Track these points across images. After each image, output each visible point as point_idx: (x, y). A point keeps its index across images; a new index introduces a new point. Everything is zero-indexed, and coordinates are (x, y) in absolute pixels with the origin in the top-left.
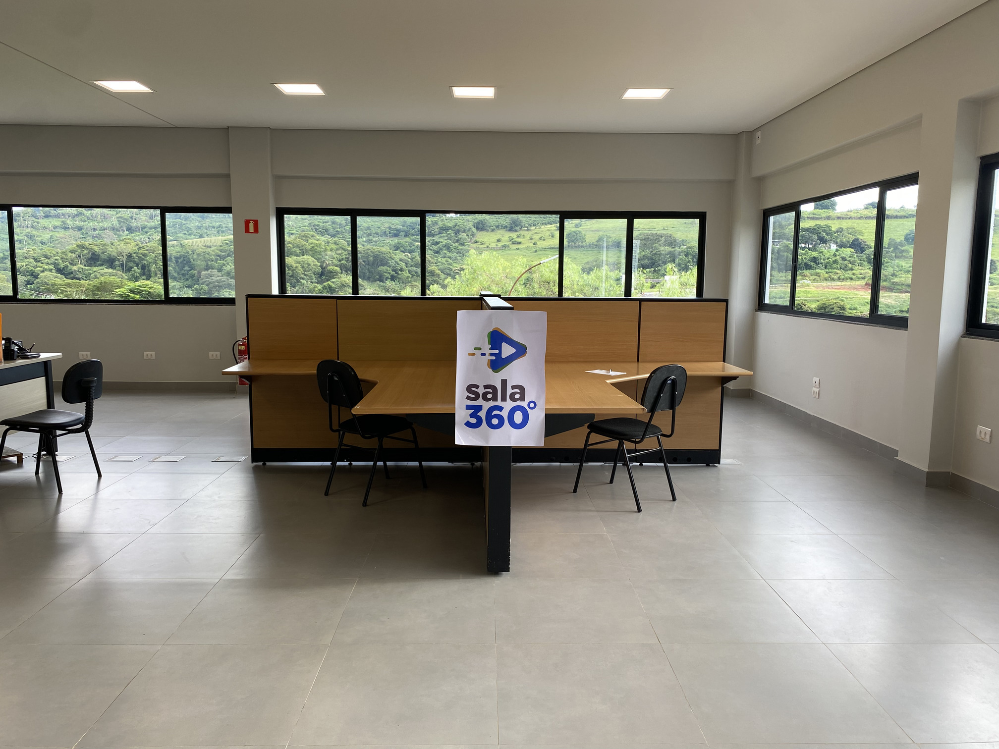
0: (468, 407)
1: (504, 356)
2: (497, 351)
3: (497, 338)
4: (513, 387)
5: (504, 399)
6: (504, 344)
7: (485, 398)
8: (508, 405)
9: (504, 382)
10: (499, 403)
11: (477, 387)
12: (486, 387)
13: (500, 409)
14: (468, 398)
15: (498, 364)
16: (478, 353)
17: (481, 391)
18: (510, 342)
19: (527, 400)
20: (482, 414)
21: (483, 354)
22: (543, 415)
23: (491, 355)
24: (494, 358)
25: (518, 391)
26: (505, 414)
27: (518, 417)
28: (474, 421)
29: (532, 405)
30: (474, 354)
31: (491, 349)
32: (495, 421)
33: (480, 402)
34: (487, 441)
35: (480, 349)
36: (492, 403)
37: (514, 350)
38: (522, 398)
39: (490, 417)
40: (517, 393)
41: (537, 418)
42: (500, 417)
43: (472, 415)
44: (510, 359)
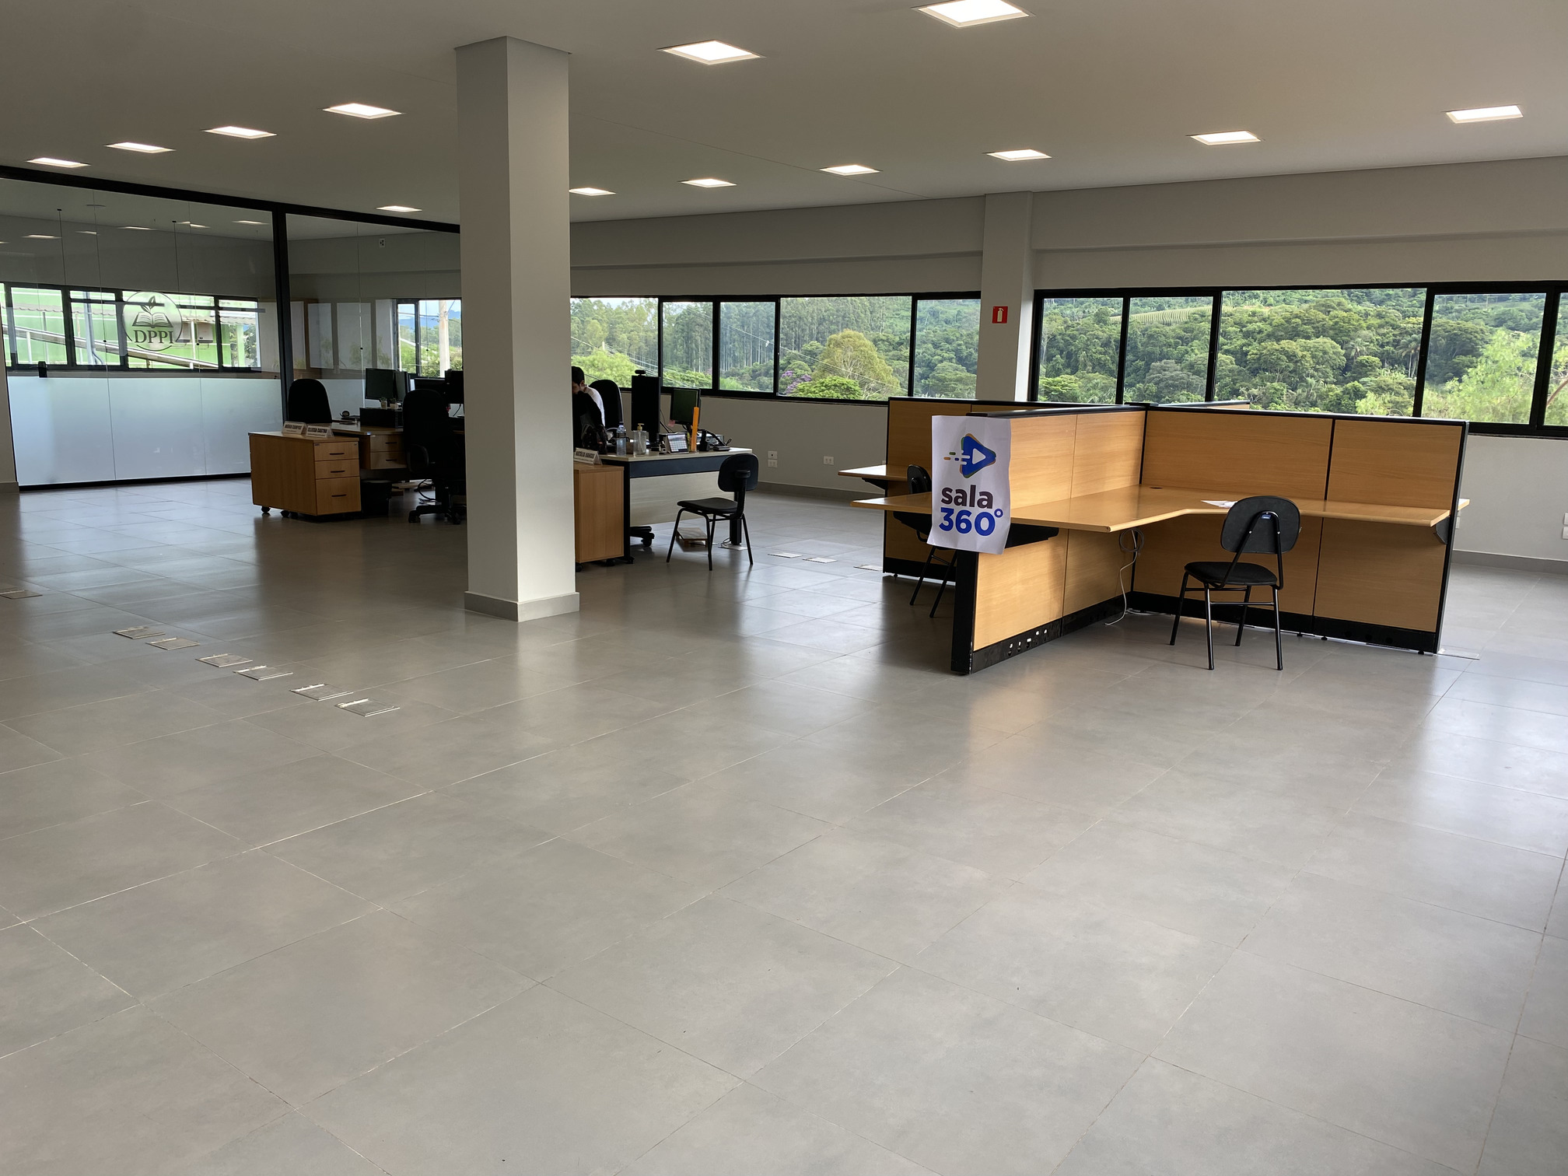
0: (943, 510)
1: (974, 461)
2: (969, 457)
3: (969, 444)
4: (982, 494)
5: (972, 505)
6: (975, 450)
7: (957, 504)
9: (973, 488)
10: (967, 508)
11: (951, 491)
12: (958, 491)
13: (969, 514)
14: (943, 501)
15: (969, 469)
16: (954, 457)
17: (954, 495)
18: (981, 448)
19: (995, 507)
20: (953, 517)
21: (957, 459)
22: (1009, 524)
23: (963, 460)
24: (965, 463)
25: (986, 497)
26: (972, 519)
27: (985, 524)
28: (946, 523)
29: (999, 513)
30: (949, 459)
31: (963, 454)
32: (964, 526)
34: (956, 545)
35: (954, 454)
36: (962, 508)
37: (984, 457)
38: (990, 506)
39: (959, 521)
40: (985, 500)
41: (1002, 527)
42: (968, 523)
43: (947, 518)
44: (980, 465)
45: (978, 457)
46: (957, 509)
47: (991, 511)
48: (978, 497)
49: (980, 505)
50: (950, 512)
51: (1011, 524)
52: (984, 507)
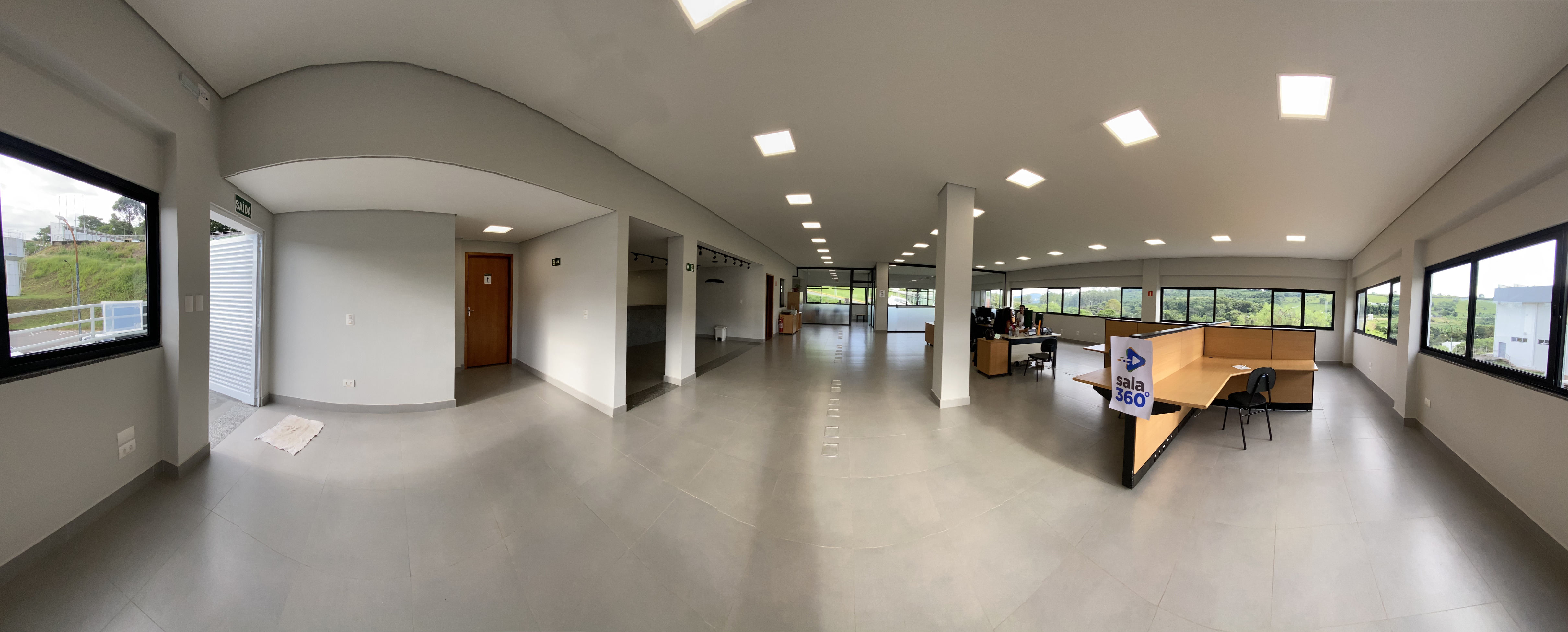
0: (1118, 389)
1: (1134, 363)
2: (1130, 360)
3: (1131, 353)
4: (1138, 382)
5: (1133, 388)
6: (1134, 358)
7: (1125, 387)
8: (1135, 392)
9: (1133, 378)
10: (1130, 390)
11: (1121, 378)
12: (1125, 379)
13: (1131, 393)
14: (1117, 383)
15: (1131, 367)
16: (1122, 360)
17: (1123, 381)
18: (1137, 356)
19: (1145, 391)
20: (1123, 394)
21: (1124, 361)
22: (1153, 401)
23: (1128, 362)
24: (1129, 364)
25: (1140, 385)
26: (1133, 396)
27: (1140, 400)
28: (1119, 397)
29: (1147, 395)
30: (1120, 360)
31: (1128, 359)
32: (1128, 400)
33: (1122, 387)
34: (1124, 410)
35: (1123, 358)
36: (1127, 389)
37: (1139, 361)
38: (1142, 390)
39: (1126, 397)
40: (1139, 386)
41: (1149, 403)
42: (1131, 398)
43: (1119, 394)
44: (1137, 366)
45: (1135, 361)
46: (1125, 389)
47: (1143, 393)
48: (1136, 384)
49: (1137, 389)
50: (1121, 390)
51: (1154, 402)
52: (1138, 390)
